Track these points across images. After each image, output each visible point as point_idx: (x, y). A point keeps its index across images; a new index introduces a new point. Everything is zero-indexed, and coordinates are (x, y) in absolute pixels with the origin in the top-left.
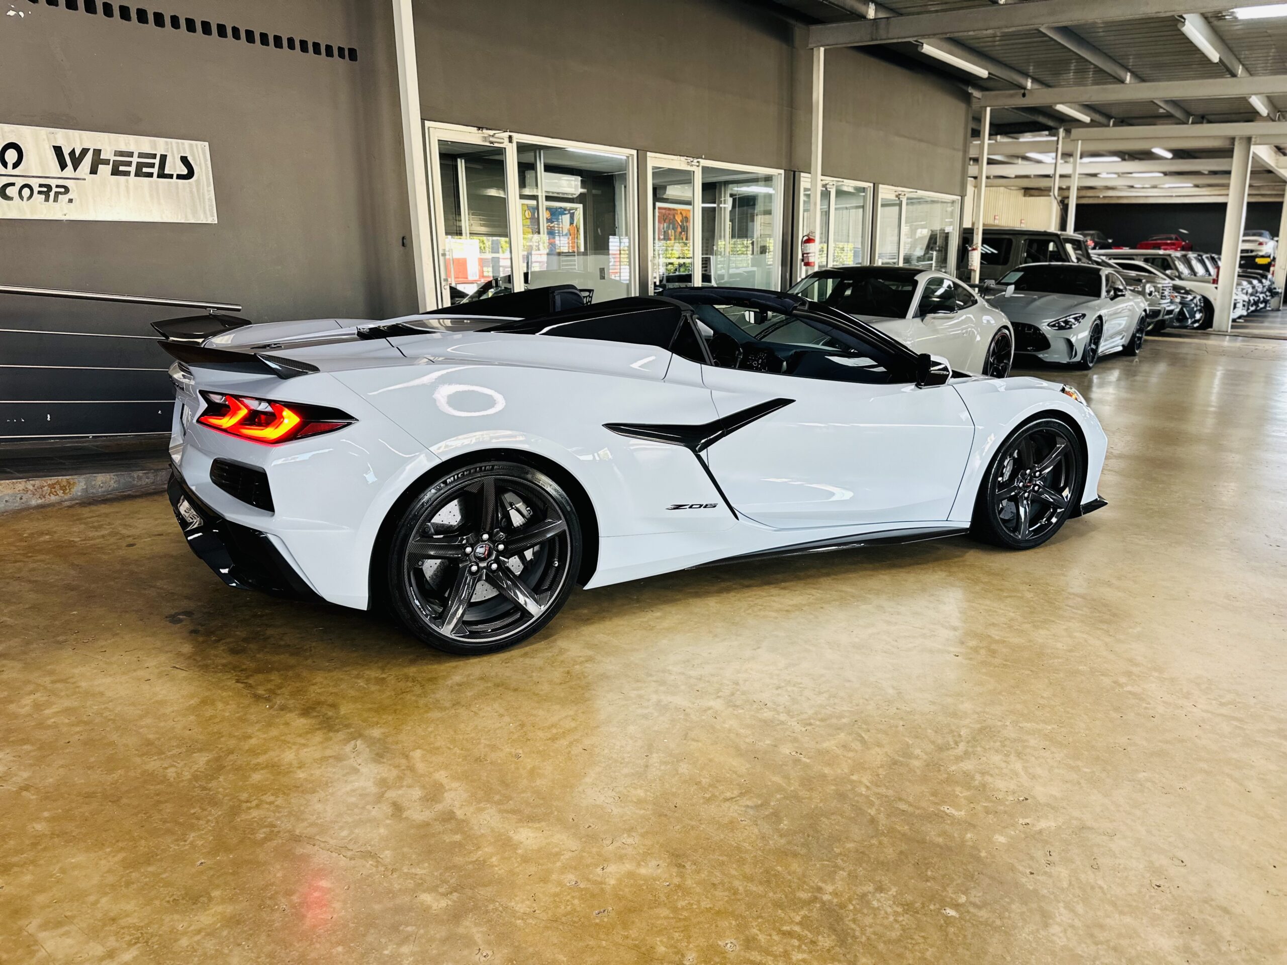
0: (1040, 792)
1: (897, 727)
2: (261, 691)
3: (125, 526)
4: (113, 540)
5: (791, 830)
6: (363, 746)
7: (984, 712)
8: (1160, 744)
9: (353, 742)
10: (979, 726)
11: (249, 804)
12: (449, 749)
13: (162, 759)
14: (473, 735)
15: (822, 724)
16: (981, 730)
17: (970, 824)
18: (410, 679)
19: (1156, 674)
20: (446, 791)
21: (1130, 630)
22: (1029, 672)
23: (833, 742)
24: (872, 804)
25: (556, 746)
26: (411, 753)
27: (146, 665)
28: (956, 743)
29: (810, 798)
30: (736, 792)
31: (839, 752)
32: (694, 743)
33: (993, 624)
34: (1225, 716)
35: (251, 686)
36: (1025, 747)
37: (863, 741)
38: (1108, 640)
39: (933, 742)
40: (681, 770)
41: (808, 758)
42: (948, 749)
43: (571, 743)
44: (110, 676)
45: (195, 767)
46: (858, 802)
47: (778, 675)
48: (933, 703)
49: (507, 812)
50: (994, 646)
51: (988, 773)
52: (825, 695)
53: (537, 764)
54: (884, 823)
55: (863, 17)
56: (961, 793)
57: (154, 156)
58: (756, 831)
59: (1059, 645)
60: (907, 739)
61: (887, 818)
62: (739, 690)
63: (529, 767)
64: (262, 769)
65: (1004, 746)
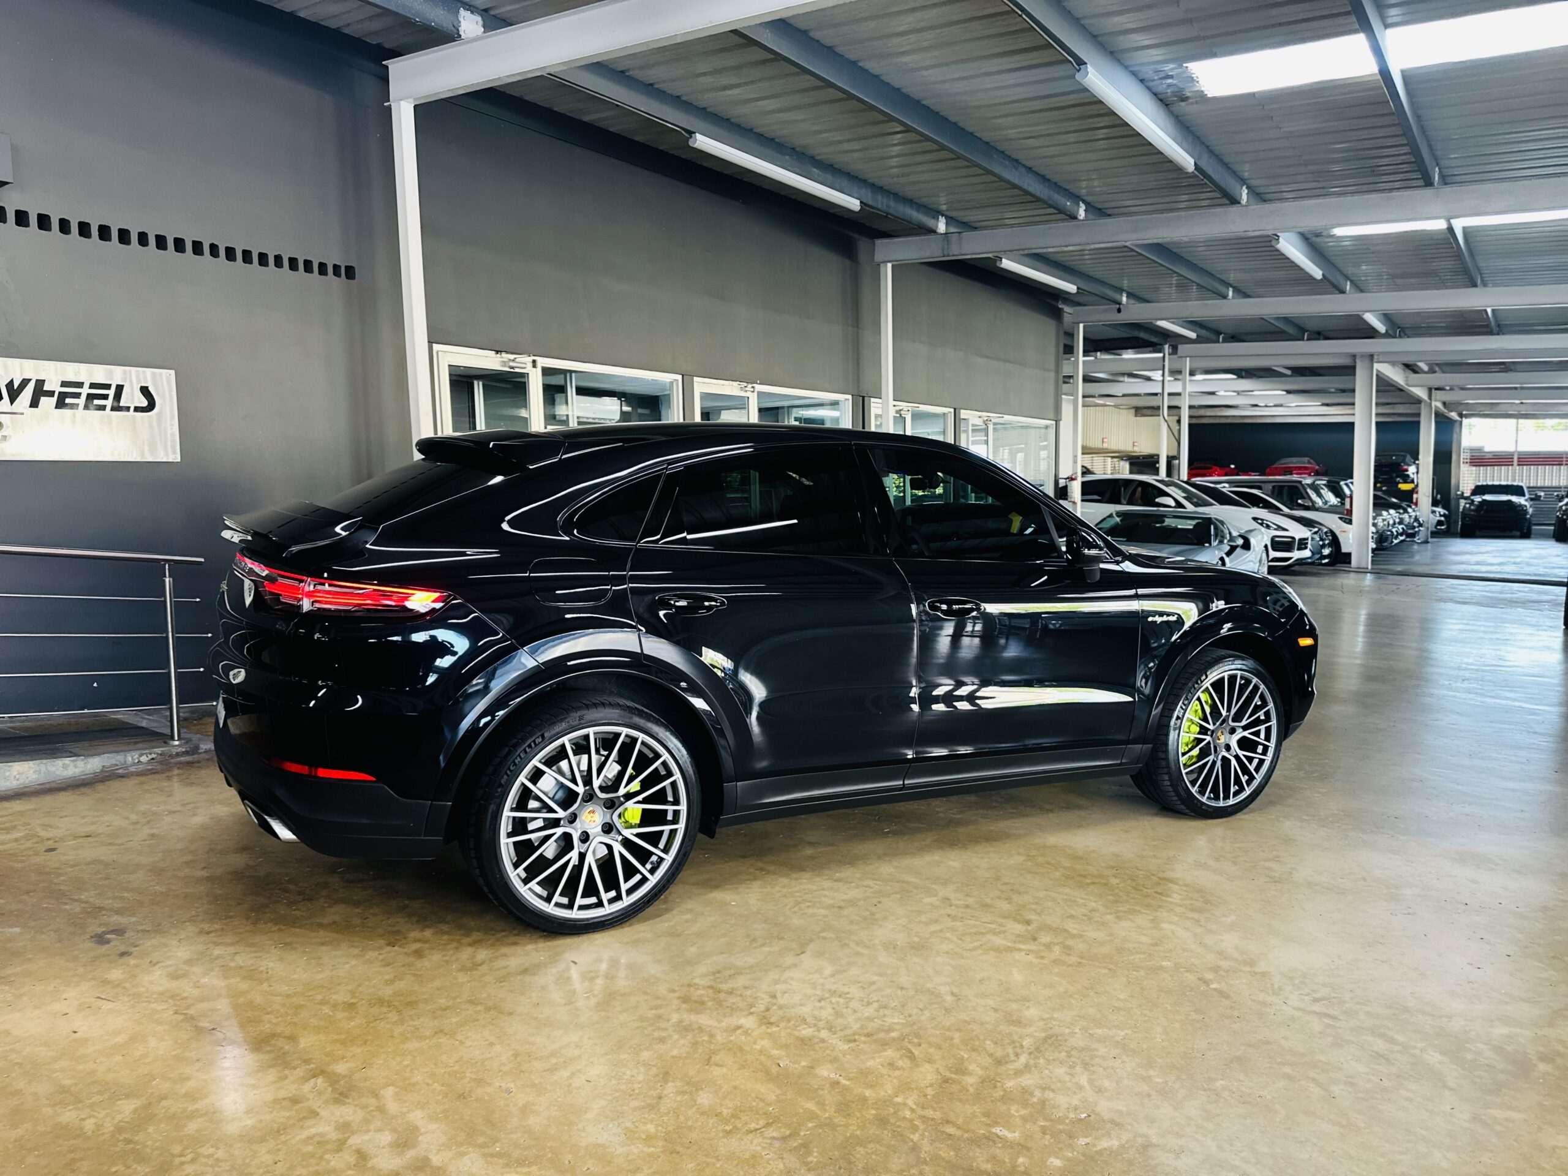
0: (1105, 1107)
1: (952, 1039)
2: (204, 1024)
3: (46, 826)
4: (29, 844)
5: (821, 1162)
6: (326, 1084)
7: (1052, 1018)
8: (1243, 1048)
9: (313, 1080)
10: (1044, 1035)
11: (183, 1159)
12: (428, 1084)
13: (78, 1109)
14: (457, 1068)
15: (867, 1039)
16: (1045, 1040)
17: (1022, 1146)
18: (386, 1004)
19: (1248, 969)
20: (421, 1134)
21: (1224, 919)
22: (1106, 971)
23: (878, 1060)
24: (915, 1129)
25: (555, 1078)
26: (382, 1092)
27: (64, 996)
28: (1017, 1055)
29: (846, 1126)
30: (762, 1123)
31: (884, 1071)
32: (717, 1068)
33: (1072, 917)
34: (1317, 1013)
35: (192, 1018)
36: (1092, 1057)
37: (912, 1057)
38: (1199, 930)
39: (991, 1055)
40: (699, 1101)
41: (849, 1080)
42: (1007, 1062)
43: (573, 1075)
44: (19, 1011)
45: (119, 1117)
46: (899, 1127)
47: (823, 985)
48: (996, 1010)
49: (492, 1155)
50: (1070, 942)
51: (1049, 1089)
52: (875, 1005)
53: (530, 1099)
54: (927, 1149)
55: (933, 231)
56: (1017, 1112)
57: (108, 386)
58: (781, 1166)
59: (1144, 939)
60: (962, 1053)
61: (931, 1144)
62: (775, 1004)
63: (520, 1104)
64: (201, 1116)
65: (1070, 1057)
